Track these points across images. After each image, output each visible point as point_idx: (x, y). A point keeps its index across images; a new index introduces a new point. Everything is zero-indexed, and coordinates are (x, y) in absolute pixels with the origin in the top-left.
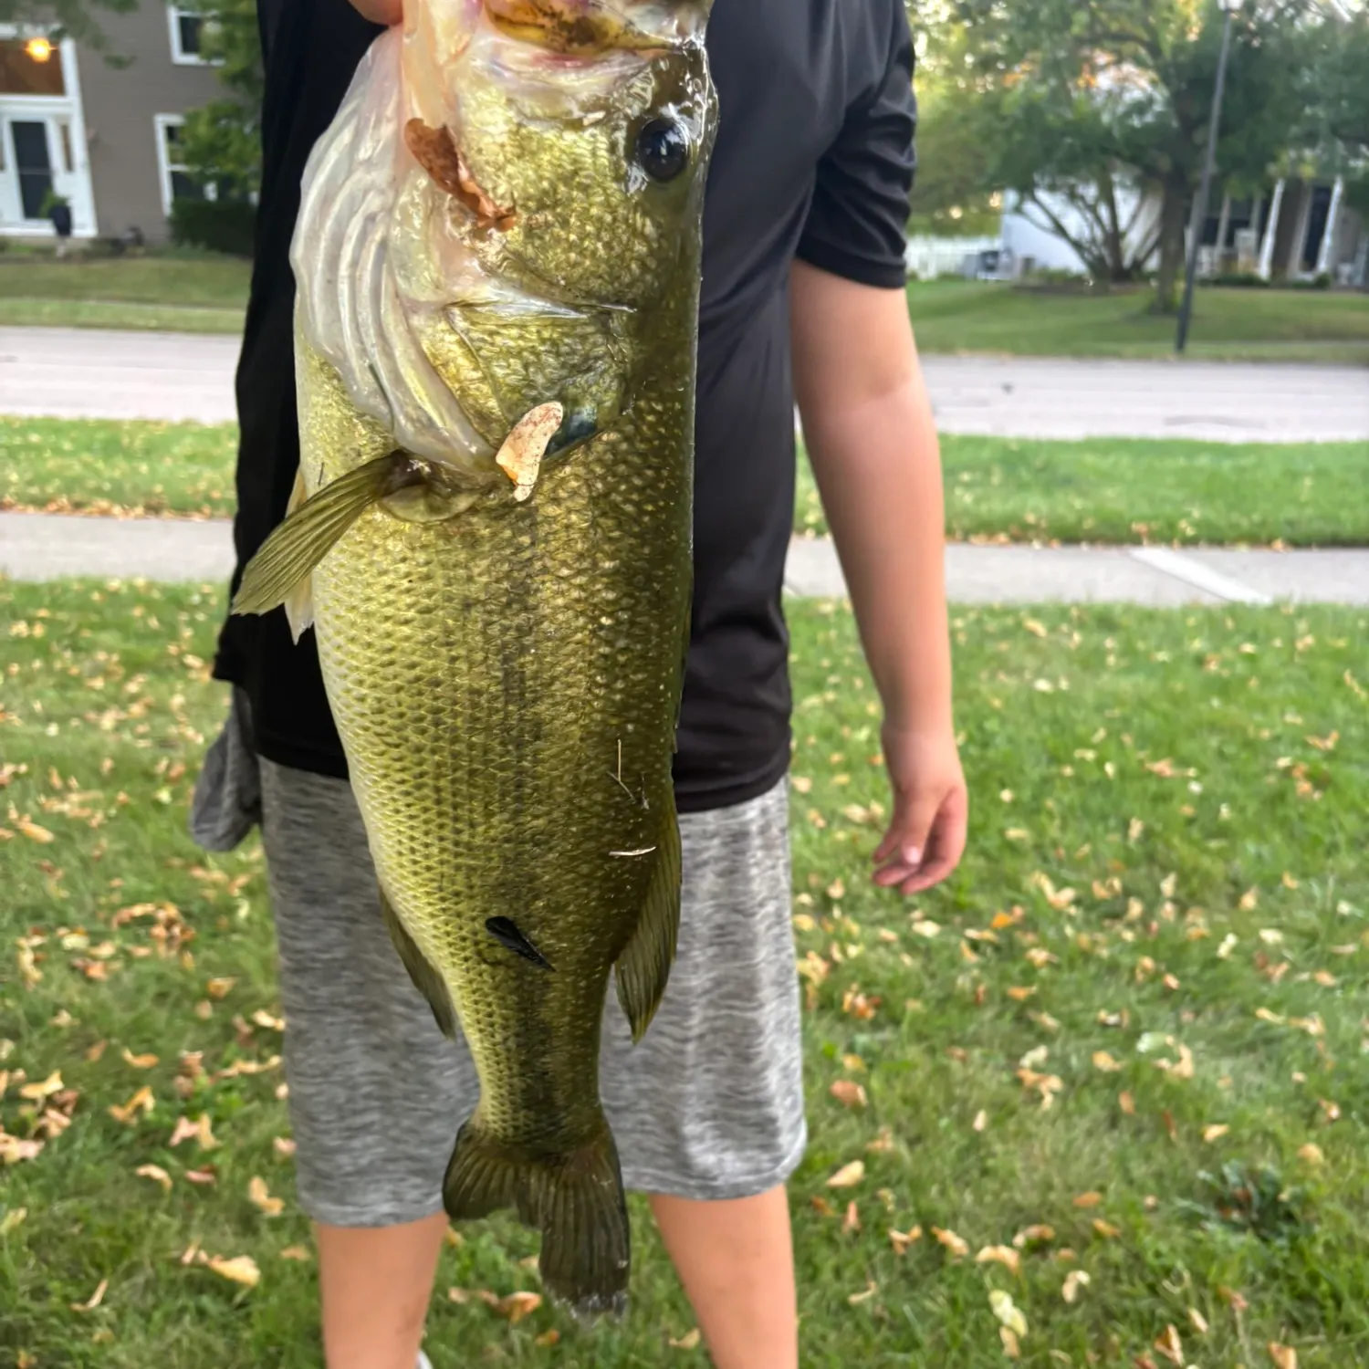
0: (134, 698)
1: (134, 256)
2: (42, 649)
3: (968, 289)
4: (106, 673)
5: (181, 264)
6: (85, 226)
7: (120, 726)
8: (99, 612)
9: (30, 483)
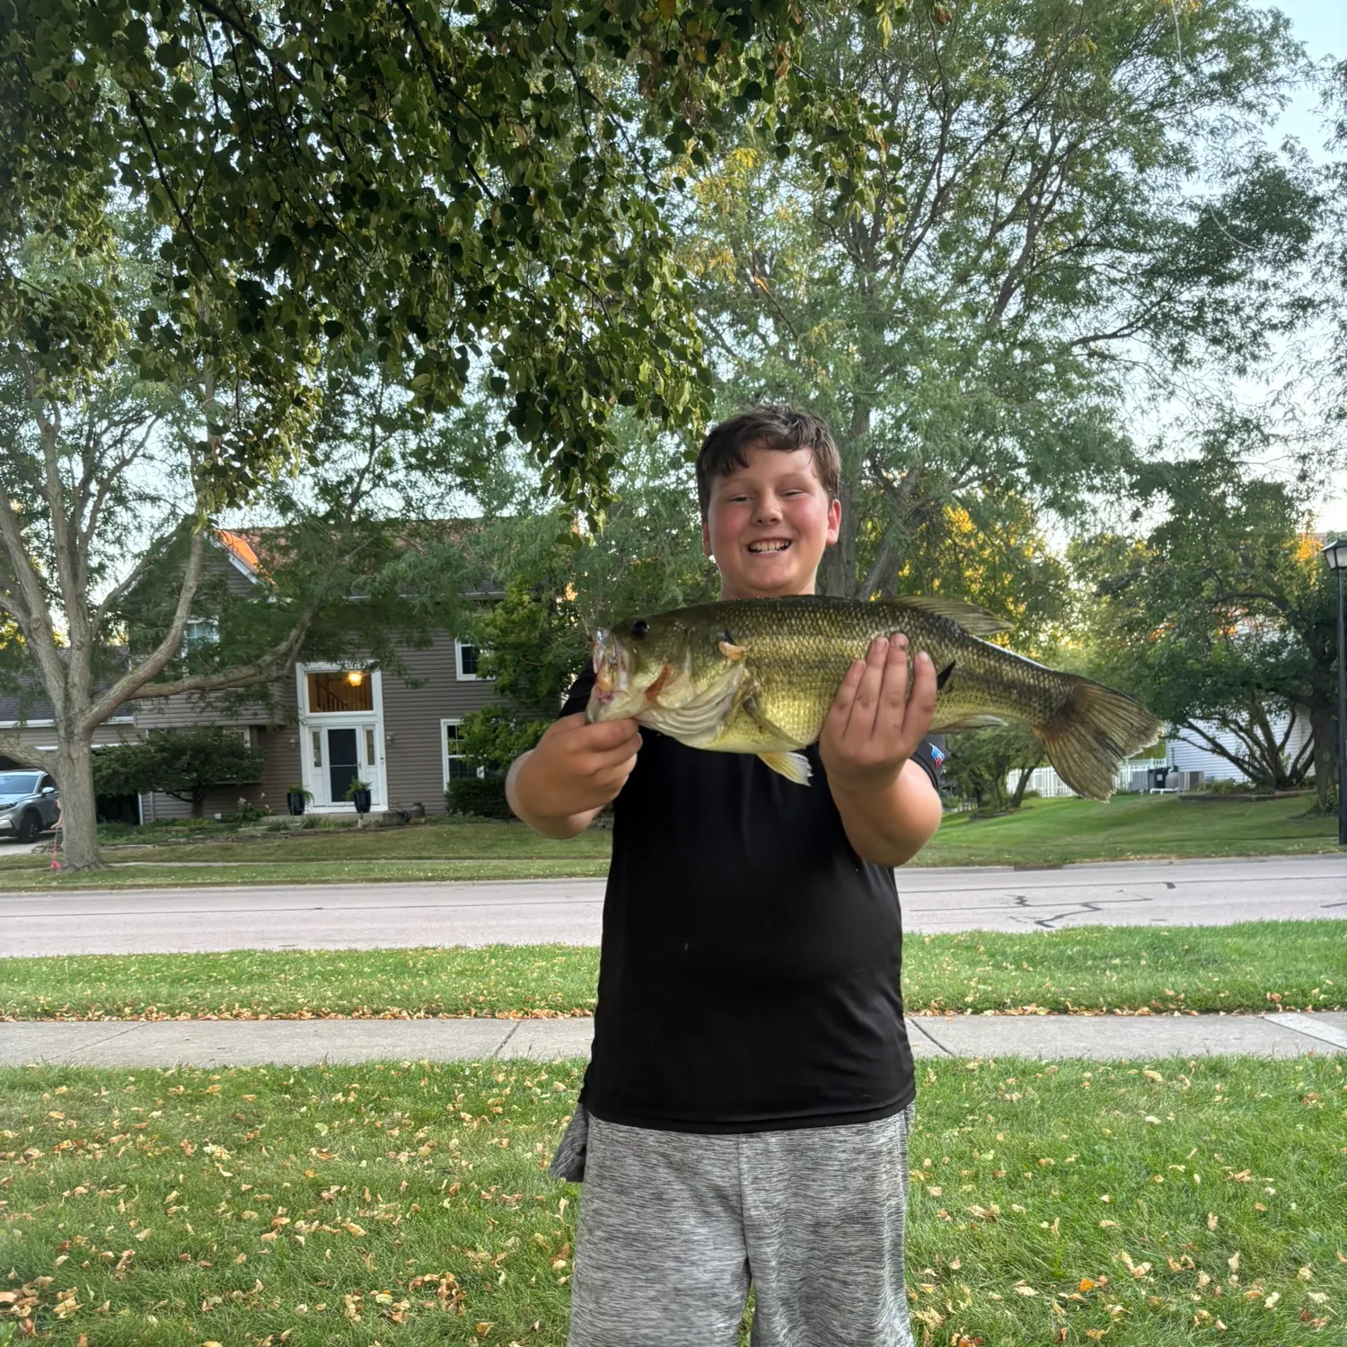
0: (422, 1142)
1: (417, 824)
2: (355, 1110)
3: (1141, 802)
4: (401, 1126)
5: (454, 828)
6: (380, 804)
7: (412, 1161)
8: (395, 1083)
9: (341, 998)
